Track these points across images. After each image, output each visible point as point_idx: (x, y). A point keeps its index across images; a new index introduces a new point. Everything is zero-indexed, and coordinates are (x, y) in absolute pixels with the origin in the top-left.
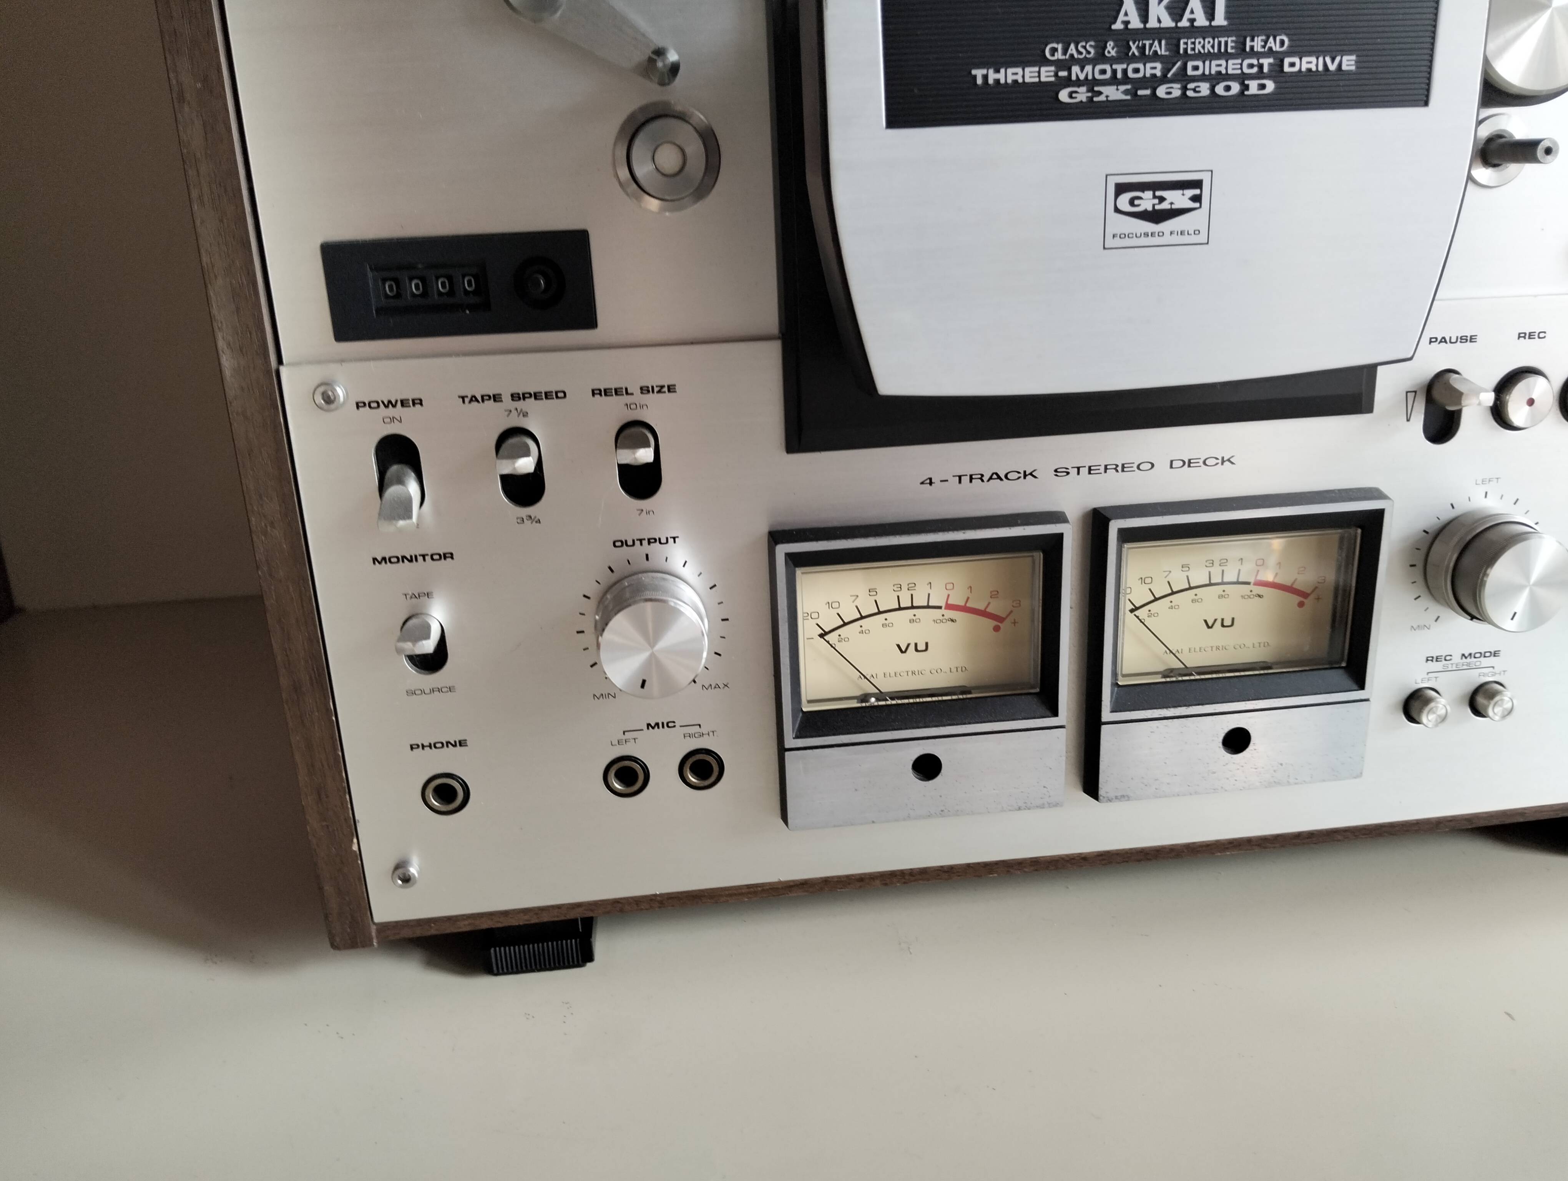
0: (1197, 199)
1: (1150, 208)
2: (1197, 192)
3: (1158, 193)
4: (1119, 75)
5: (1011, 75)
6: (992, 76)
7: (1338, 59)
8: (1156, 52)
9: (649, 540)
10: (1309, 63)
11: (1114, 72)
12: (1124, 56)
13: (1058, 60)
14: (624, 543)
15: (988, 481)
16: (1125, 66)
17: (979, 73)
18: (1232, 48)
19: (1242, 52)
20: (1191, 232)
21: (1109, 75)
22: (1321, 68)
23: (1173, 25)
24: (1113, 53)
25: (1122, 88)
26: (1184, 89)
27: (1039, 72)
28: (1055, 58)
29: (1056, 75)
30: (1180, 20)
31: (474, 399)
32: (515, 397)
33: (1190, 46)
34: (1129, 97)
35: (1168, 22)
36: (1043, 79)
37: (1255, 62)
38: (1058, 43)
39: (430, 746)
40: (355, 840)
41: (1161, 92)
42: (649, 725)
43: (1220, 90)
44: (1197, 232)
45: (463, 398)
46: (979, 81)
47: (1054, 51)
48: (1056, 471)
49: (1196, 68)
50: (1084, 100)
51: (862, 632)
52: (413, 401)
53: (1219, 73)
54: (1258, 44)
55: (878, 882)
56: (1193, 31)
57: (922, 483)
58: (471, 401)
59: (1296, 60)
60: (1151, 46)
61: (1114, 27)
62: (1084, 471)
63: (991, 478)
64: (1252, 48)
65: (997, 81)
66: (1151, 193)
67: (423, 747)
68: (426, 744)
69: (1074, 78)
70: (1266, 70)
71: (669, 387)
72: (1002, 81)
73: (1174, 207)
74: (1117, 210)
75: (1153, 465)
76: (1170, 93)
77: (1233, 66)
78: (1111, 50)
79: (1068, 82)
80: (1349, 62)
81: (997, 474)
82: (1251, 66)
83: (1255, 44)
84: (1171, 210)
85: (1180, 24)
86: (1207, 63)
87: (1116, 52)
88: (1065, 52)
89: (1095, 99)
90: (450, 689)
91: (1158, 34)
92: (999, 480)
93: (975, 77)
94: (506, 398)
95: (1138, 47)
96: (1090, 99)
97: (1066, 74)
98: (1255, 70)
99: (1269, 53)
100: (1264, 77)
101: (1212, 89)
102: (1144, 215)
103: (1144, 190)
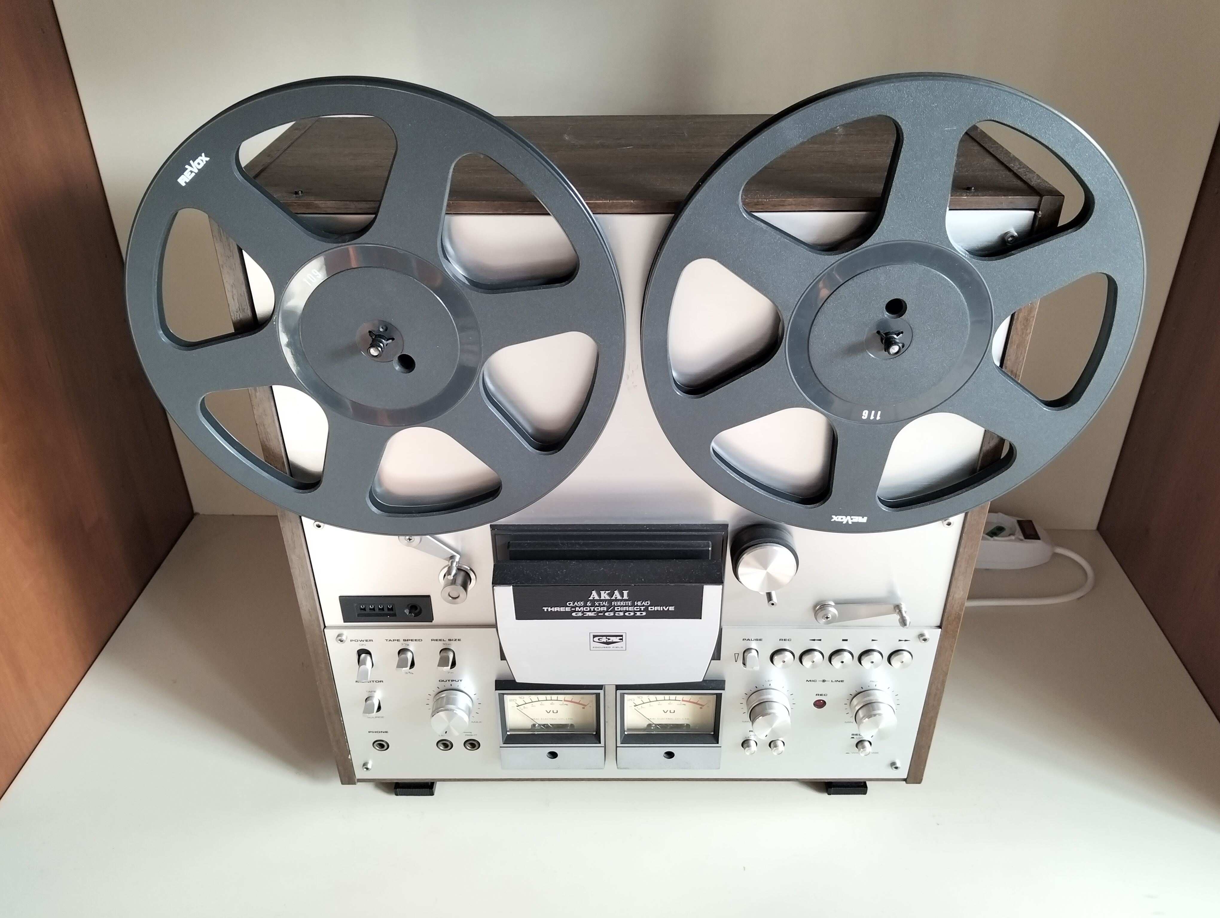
0: (622, 639)
1: (605, 641)
2: (621, 638)
3: (607, 638)
4: (592, 610)
5: (555, 609)
6: (550, 609)
7: (668, 607)
8: (604, 605)
9: (451, 680)
10: (657, 608)
11: (590, 609)
12: (593, 605)
13: (571, 606)
14: (442, 680)
16: (594, 608)
17: (545, 609)
18: (630, 604)
19: (633, 605)
20: (620, 647)
21: (588, 610)
22: (662, 609)
23: (610, 598)
24: (590, 605)
25: (594, 613)
26: (615, 614)
29: (571, 609)
30: (612, 597)
31: (390, 640)
32: (404, 640)
33: (616, 603)
34: (596, 615)
35: (608, 598)
36: (566, 610)
38: (571, 602)
39: (376, 732)
40: (350, 755)
41: (607, 614)
43: (627, 614)
44: (622, 647)
45: (387, 640)
46: (546, 610)
47: (570, 604)
49: (618, 609)
50: (581, 615)
51: (532, 706)
52: (370, 640)
53: (626, 610)
54: (639, 603)
56: (616, 600)
59: (653, 607)
60: (602, 603)
61: (589, 599)
64: (637, 604)
66: (605, 637)
67: (373, 732)
69: (577, 610)
71: (458, 639)
72: (553, 611)
73: (614, 641)
74: (594, 641)
76: (610, 614)
79: (575, 611)
80: (672, 608)
82: (637, 609)
84: (612, 642)
86: (622, 607)
88: (573, 604)
89: (584, 615)
90: (383, 718)
91: (605, 600)
94: (401, 640)
95: (598, 603)
96: (582, 615)
97: (574, 609)
98: (639, 610)
99: (643, 606)
100: (642, 611)
101: (624, 614)
102: (603, 643)
103: (603, 637)
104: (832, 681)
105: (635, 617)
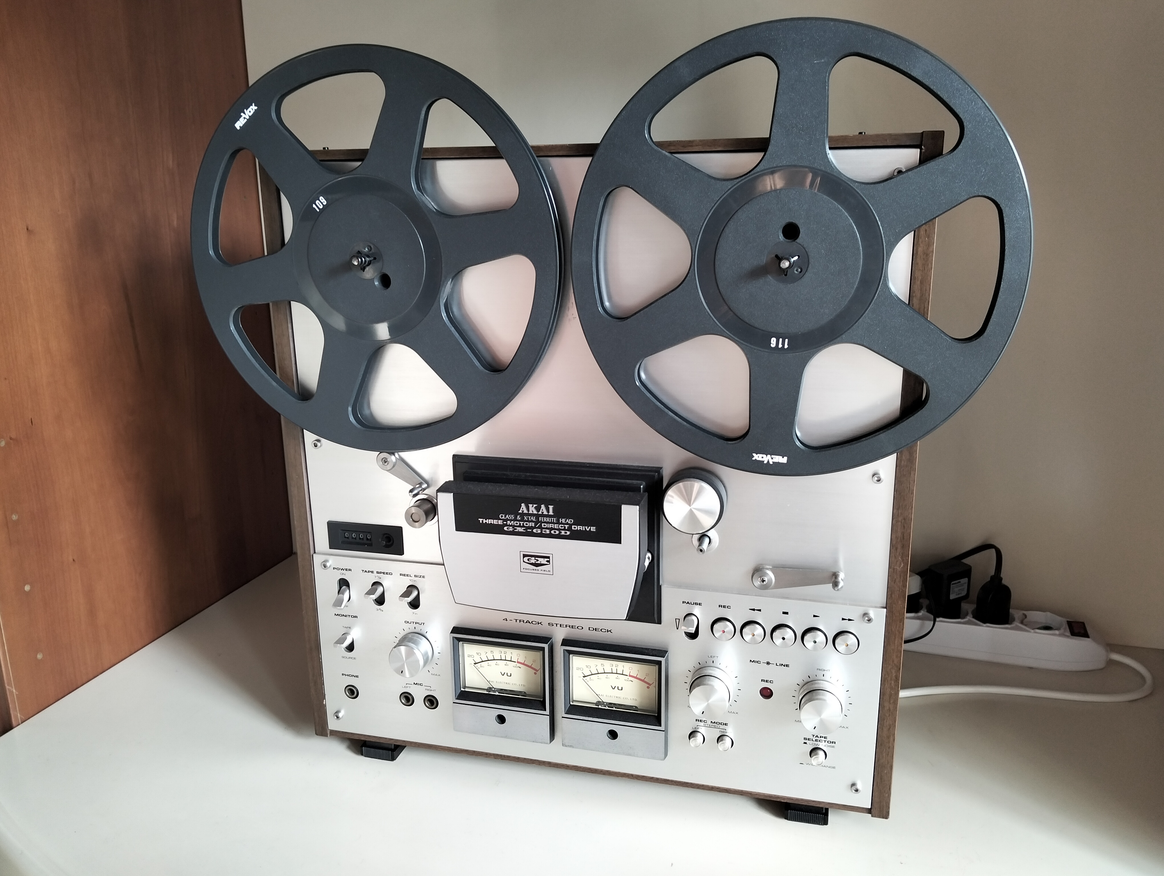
0: (548, 561)
1: (534, 562)
2: (548, 560)
3: (536, 558)
4: (522, 525)
5: (490, 521)
6: (484, 521)
7: (589, 527)
8: (532, 520)
9: (416, 622)
10: (579, 528)
11: (520, 524)
12: (522, 520)
14: (408, 622)
15: (526, 623)
16: (523, 523)
17: (481, 520)
18: (556, 521)
19: (558, 523)
20: (547, 571)
21: (518, 524)
22: (584, 529)
23: (537, 513)
24: (519, 519)
25: (523, 528)
26: (542, 531)
27: (498, 521)
28: (502, 518)
29: (503, 523)
30: (539, 512)
31: (366, 571)
32: (378, 573)
33: (542, 519)
34: (525, 531)
35: (535, 512)
36: (499, 523)
37: (563, 526)
38: (503, 514)
39: (348, 675)
40: (324, 701)
41: (535, 531)
42: (414, 683)
43: (552, 532)
44: (549, 571)
45: (363, 570)
46: (481, 522)
47: (502, 516)
48: (549, 624)
49: (545, 525)
50: (512, 530)
51: (488, 665)
52: (349, 569)
53: (552, 527)
54: (563, 521)
55: (492, 756)
56: (543, 515)
57: (504, 620)
58: (365, 572)
59: (576, 527)
60: (531, 518)
61: (519, 512)
62: (559, 625)
63: (526, 622)
64: (562, 522)
65: (486, 522)
66: (534, 558)
67: (346, 675)
68: (347, 674)
69: (508, 524)
70: (566, 528)
71: (423, 576)
72: (487, 523)
73: (541, 563)
74: (524, 561)
75: (583, 628)
76: (537, 531)
77: (556, 526)
78: (519, 518)
79: (506, 525)
80: (593, 529)
81: (528, 621)
82: (562, 527)
83: (562, 520)
84: (540, 564)
85: (539, 513)
86: (548, 524)
87: (521, 518)
88: (505, 517)
89: (515, 530)
90: (355, 658)
91: (532, 515)
92: (529, 623)
93: (480, 521)
94: (375, 572)
95: (527, 518)
96: (513, 530)
97: (506, 523)
98: (563, 528)
99: (567, 524)
100: (566, 530)
101: (550, 531)
102: (532, 564)
103: (532, 557)
104: (776, 665)
105: (559, 537)
